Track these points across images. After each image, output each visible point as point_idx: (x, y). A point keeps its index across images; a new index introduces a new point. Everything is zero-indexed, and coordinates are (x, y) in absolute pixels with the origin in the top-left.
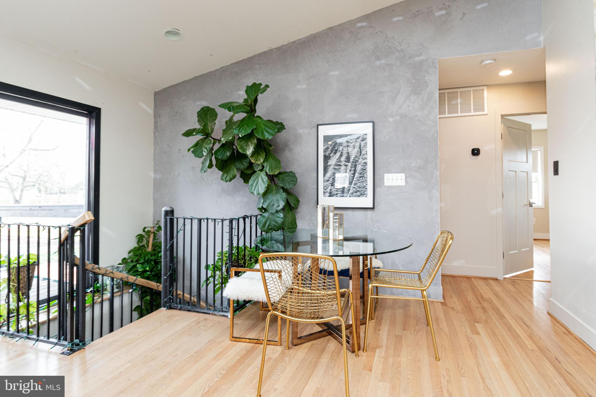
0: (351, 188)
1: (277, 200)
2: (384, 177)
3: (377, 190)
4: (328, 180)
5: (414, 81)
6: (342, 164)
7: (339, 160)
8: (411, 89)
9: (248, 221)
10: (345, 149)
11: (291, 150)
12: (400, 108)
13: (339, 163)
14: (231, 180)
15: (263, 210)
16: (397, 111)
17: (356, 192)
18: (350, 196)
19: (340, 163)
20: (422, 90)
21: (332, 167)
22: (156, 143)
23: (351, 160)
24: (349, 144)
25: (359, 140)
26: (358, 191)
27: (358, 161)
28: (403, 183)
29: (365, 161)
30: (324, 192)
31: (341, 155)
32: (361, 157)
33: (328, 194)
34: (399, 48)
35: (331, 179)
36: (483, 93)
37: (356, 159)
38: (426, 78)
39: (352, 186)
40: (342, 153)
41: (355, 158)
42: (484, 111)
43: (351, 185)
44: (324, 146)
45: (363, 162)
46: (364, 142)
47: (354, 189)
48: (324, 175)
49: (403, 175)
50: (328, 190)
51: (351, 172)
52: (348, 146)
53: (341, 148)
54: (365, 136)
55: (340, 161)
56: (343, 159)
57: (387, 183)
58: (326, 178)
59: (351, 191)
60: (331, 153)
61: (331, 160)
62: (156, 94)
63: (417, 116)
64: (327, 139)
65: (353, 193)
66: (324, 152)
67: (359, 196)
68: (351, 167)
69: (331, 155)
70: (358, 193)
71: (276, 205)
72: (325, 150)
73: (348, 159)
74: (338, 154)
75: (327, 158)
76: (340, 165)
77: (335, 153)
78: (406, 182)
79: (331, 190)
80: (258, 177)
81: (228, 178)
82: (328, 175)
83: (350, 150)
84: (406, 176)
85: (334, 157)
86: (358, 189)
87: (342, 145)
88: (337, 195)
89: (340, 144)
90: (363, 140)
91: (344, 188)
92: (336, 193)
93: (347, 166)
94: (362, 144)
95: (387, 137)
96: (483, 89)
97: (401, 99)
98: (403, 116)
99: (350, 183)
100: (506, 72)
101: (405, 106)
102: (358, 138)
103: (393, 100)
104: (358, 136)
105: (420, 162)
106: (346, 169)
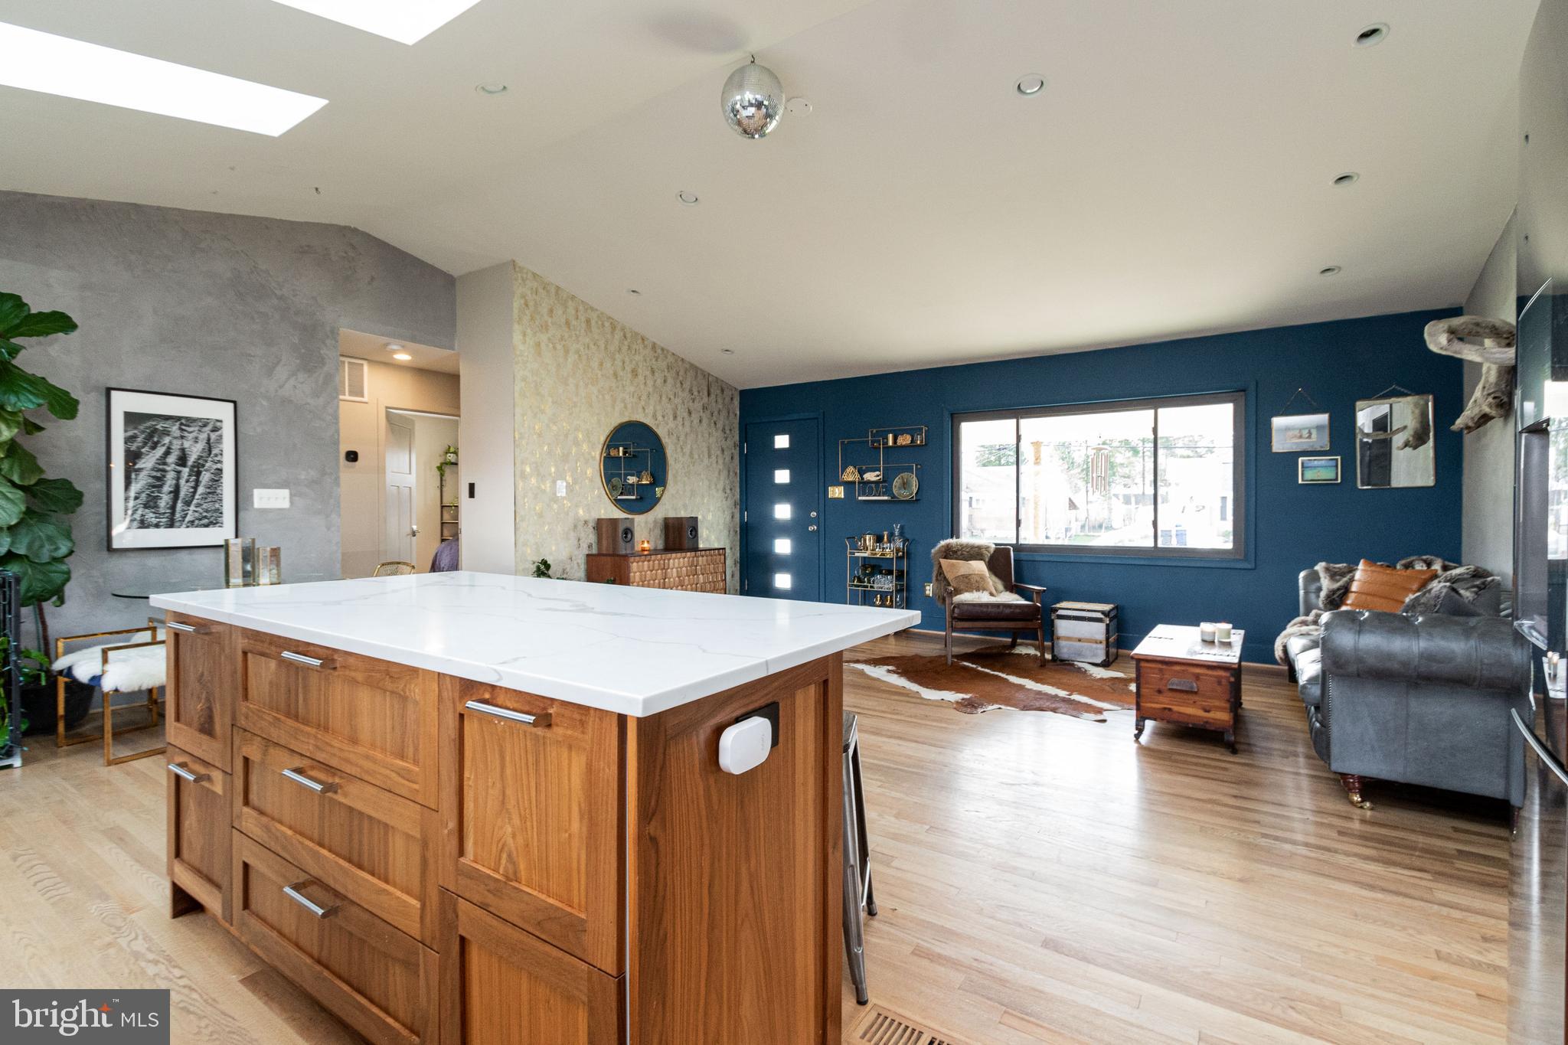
0: (190, 512)
2: (252, 495)
3: (241, 515)
4: (136, 497)
5: (303, 351)
6: (168, 468)
7: (162, 460)
8: (298, 361)
10: (175, 442)
12: (281, 387)
13: (161, 467)
16: (277, 391)
17: (200, 520)
18: (188, 527)
19: (165, 467)
20: (315, 367)
21: (143, 474)
23: (190, 463)
24: (186, 434)
25: (207, 429)
26: (205, 517)
27: (203, 466)
28: (286, 504)
29: (219, 466)
30: (126, 521)
31: (167, 453)
32: (210, 459)
33: (134, 524)
34: (278, 292)
35: (144, 496)
36: (362, 370)
37: (201, 461)
38: (321, 352)
39: (192, 508)
40: (169, 448)
41: (199, 459)
42: (363, 396)
43: (189, 506)
44: (126, 431)
45: (215, 467)
46: (217, 433)
47: (197, 515)
48: (126, 489)
49: (286, 493)
50: (136, 516)
51: (188, 484)
52: (182, 437)
53: (167, 440)
54: (218, 424)
55: (165, 464)
56: (171, 459)
57: (257, 504)
58: (132, 494)
59: (189, 518)
60: (143, 447)
61: (143, 461)
63: (307, 404)
64: (133, 418)
65: (193, 522)
66: (126, 443)
67: (206, 526)
68: (190, 475)
69: (143, 450)
70: (205, 521)
72: (129, 440)
73: (182, 460)
74: (161, 450)
75: (132, 457)
76: (164, 471)
77: (154, 448)
78: (291, 502)
79: (142, 515)
82: (135, 488)
83: (187, 444)
84: (291, 494)
85: (151, 454)
86: (205, 514)
87: (168, 435)
88: (157, 526)
89: (166, 432)
90: (215, 429)
91: (173, 513)
92: (154, 521)
93: (179, 472)
94: (213, 436)
95: (259, 430)
96: (362, 365)
97: (281, 373)
98: (286, 401)
99: (188, 503)
100: (403, 357)
101: (288, 386)
102: (205, 425)
103: (270, 371)
104: (205, 423)
105: (313, 474)
106: (178, 479)
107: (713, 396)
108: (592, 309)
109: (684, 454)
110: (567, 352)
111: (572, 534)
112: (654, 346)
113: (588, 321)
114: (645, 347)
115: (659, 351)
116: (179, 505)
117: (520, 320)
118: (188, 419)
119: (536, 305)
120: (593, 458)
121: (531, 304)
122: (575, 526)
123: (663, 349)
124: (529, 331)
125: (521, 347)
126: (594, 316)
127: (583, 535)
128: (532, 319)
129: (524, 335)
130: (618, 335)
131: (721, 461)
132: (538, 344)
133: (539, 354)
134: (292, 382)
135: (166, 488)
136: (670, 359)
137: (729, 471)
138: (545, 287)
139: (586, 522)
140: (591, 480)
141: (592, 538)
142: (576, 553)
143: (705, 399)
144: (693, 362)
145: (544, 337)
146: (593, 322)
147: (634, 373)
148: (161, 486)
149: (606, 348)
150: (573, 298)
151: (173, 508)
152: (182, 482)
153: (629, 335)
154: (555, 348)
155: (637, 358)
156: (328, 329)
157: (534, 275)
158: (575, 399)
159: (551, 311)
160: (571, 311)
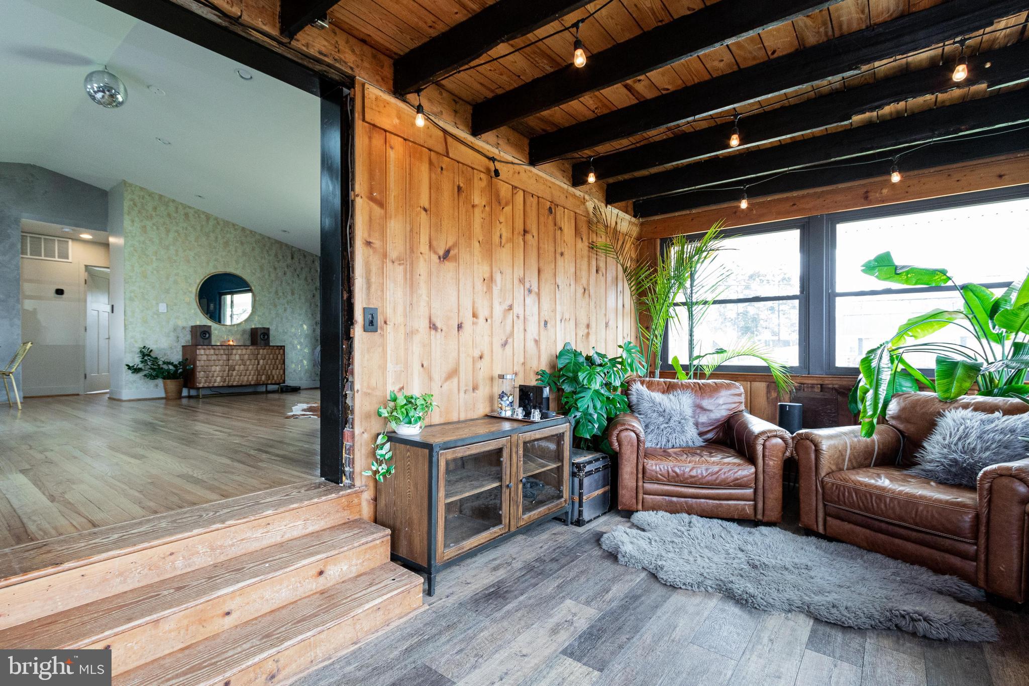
36: (67, 244)
42: (68, 258)
96: (68, 242)
100: (86, 236)
107: (296, 259)
108: (190, 207)
109: (270, 293)
110: (168, 231)
111: (172, 334)
112: (243, 229)
113: (186, 215)
114: (235, 230)
115: (248, 232)
117: (129, 213)
119: (142, 204)
120: (191, 292)
121: (139, 205)
122: (175, 330)
123: (251, 232)
124: (137, 219)
125: (131, 228)
126: (191, 212)
127: (181, 335)
128: (139, 212)
129: (133, 221)
130: (211, 223)
131: (303, 298)
132: (144, 228)
133: (145, 232)
136: (258, 237)
137: (311, 305)
138: (151, 195)
139: (184, 328)
140: (189, 304)
141: (189, 337)
142: (176, 344)
143: (289, 261)
144: (276, 238)
145: (149, 224)
146: (190, 215)
147: (226, 244)
149: (201, 230)
150: (174, 201)
153: (221, 223)
154: (158, 229)
155: (228, 235)
156: (10, 219)
157: (142, 189)
158: (175, 258)
159: (155, 209)
160: (172, 208)
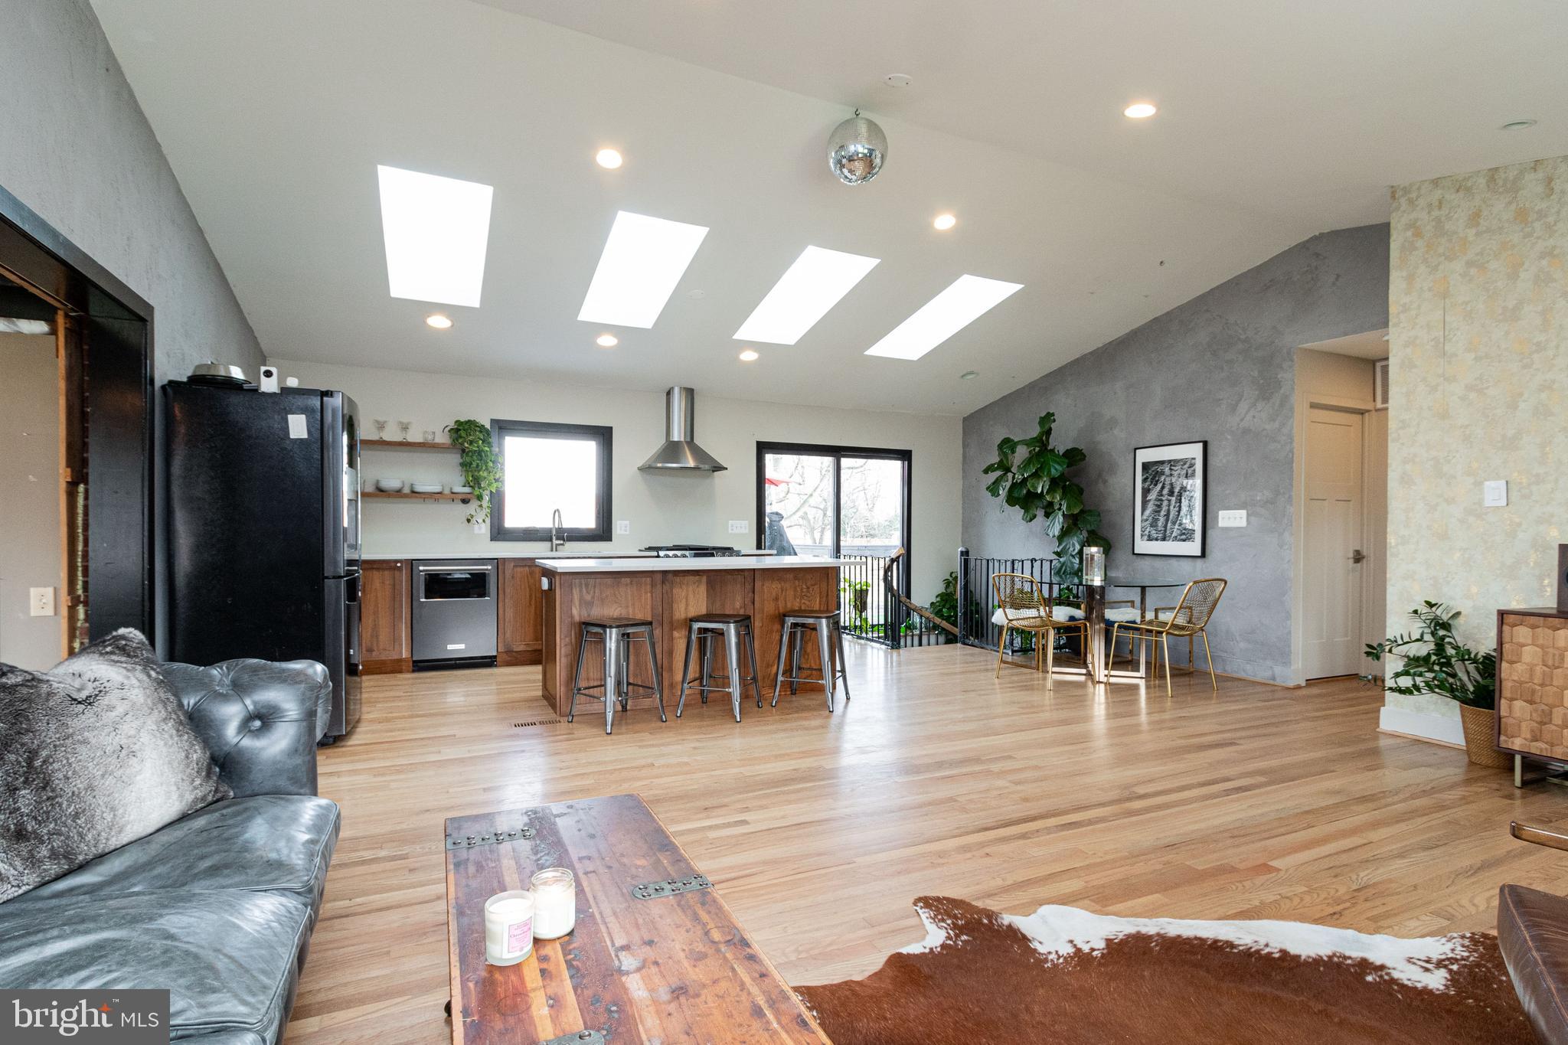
0: (1175, 530)
1: (1074, 545)
2: (1218, 516)
3: (1210, 533)
4: (1147, 520)
5: (1262, 381)
6: (1164, 498)
7: (1160, 494)
8: (1257, 393)
9: (1037, 565)
10: (1167, 479)
11: (1105, 482)
12: (1242, 420)
13: (1160, 497)
14: (1031, 520)
15: (1058, 554)
16: (1239, 424)
17: (1181, 535)
18: (1173, 540)
19: (1162, 497)
20: (1272, 393)
21: (1152, 502)
22: (964, 477)
23: (1176, 494)
24: (1173, 472)
25: (1186, 466)
26: (1184, 533)
27: (1183, 494)
28: (1243, 523)
29: (1193, 493)
30: (1142, 535)
31: (1163, 488)
33: (1146, 538)
34: (1242, 337)
35: (1151, 518)
37: (1182, 491)
38: (1279, 376)
39: (1177, 527)
40: (1164, 484)
41: (1181, 489)
43: (1175, 525)
44: (1143, 475)
45: (1191, 494)
46: (1192, 468)
47: (1179, 532)
48: (1142, 514)
49: (1244, 513)
50: (1147, 532)
51: (1175, 509)
52: (1171, 475)
53: (1163, 478)
54: (1194, 460)
55: (1162, 495)
56: (1165, 492)
57: (1221, 524)
58: (1145, 518)
59: (1174, 534)
60: (1151, 485)
61: (1151, 494)
62: (965, 419)
63: (1264, 429)
64: (1146, 466)
65: (1176, 536)
66: (1143, 483)
67: (1184, 540)
68: (1176, 503)
69: (1151, 487)
70: (1184, 537)
71: (1071, 549)
72: (1144, 480)
73: (1171, 493)
74: (1159, 486)
75: (1146, 492)
76: (1162, 500)
77: (1156, 485)
78: (1248, 521)
79: (1150, 531)
80: (1055, 517)
81: (1028, 519)
82: (1147, 512)
83: (1174, 480)
84: (1248, 514)
85: (1155, 489)
86: (1184, 531)
87: (1164, 474)
88: (1157, 539)
89: (1162, 473)
90: (1192, 466)
91: (1165, 531)
92: (1155, 536)
93: (1169, 501)
94: (1190, 472)
95: (1224, 461)
97: (1243, 406)
98: (1246, 431)
99: (1174, 523)
101: (1249, 417)
102: (1185, 464)
103: (1233, 408)
104: (1184, 461)
105: (1268, 494)
106: (1169, 505)
110: (1517, 265)
116: (1169, 524)
118: (1175, 461)
119: (1439, 223)
121: (1429, 228)
128: (1430, 247)
134: (1251, 413)
135: (1163, 513)
145: (1456, 267)
148: (1159, 511)
151: (1165, 527)
152: (1172, 507)
154: (1482, 270)
156: (1285, 351)
157: (1436, 183)
159: (1475, 218)
160: (1531, 187)
